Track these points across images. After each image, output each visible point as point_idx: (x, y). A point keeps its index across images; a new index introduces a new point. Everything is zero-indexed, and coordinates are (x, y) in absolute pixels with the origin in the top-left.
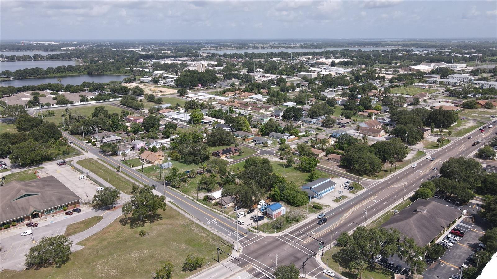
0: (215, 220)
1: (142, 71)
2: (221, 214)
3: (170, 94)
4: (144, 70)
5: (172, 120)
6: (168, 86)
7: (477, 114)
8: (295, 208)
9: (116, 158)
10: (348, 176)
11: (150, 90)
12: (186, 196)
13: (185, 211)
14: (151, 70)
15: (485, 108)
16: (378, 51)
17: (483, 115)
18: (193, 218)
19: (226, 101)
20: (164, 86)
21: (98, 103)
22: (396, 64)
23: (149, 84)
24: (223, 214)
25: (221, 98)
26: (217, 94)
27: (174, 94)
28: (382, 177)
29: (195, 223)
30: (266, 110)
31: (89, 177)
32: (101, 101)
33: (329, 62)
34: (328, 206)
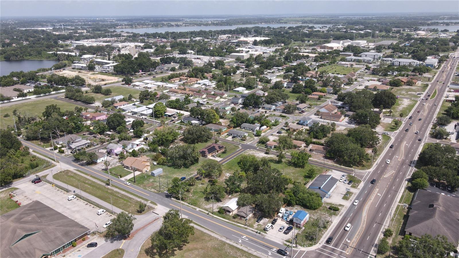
0: (245, 237)
1: (69, 55)
2: (246, 228)
3: (114, 83)
4: (70, 53)
5: (132, 114)
6: (107, 73)
7: (405, 92)
8: (313, 211)
9: (95, 167)
10: (339, 168)
11: (90, 79)
12: (198, 209)
13: (208, 230)
14: (78, 54)
15: (408, 85)
16: (284, 27)
17: (410, 93)
18: (221, 237)
19: (177, 88)
20: (101, 73)
21: (38, 97)
22: (309, 41)
23: (83, 71)
24: (249, 228)
25: (170, 85)
26: (163, 80)
27: (118, 82)
28: (369, 167)
29: (227, 243)
30: (221, 97)
31: (78, 196)
32: (42, 95)
33: (251, 41)
34: (342, 206)
